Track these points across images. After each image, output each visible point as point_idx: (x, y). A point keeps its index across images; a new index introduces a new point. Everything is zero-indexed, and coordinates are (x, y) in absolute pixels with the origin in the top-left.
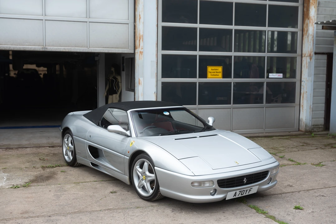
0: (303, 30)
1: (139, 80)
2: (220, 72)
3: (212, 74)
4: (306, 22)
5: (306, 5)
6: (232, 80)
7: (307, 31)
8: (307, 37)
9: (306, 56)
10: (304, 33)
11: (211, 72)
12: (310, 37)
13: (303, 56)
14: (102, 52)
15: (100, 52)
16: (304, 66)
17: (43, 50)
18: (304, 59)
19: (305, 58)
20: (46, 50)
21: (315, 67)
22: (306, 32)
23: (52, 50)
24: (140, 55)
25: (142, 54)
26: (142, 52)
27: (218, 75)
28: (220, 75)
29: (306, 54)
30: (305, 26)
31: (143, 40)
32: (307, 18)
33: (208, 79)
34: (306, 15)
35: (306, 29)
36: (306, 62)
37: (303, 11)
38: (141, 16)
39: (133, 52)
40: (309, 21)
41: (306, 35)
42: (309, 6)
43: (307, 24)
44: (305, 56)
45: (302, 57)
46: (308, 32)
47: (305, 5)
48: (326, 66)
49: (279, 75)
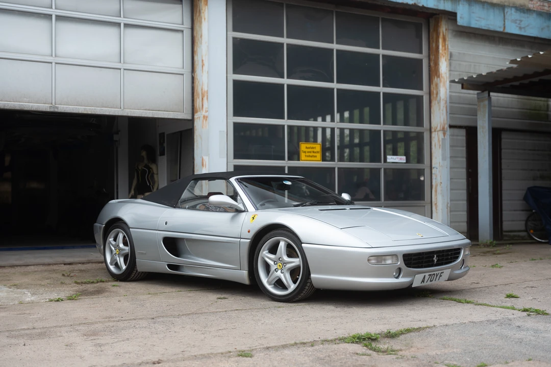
0: (430, 94)
1: (203, 160)
2: (318, 152)
3: (307, 154)
4: (434, 82)
5: (433, 57)
6: (336, 164)
7: (437, 94)
8: (437, 102)
9: (437, 130)
10: (432, 98)
11: (305, 152)
12: (442, 103)
13: (433, 130)
14: (143, 116)
15: (140, 116)
16: (435, 145)
17: (52, 110)
18: (433, 135)
19: (437, 133)
20: (56, 110)
21: (451, 146)
22: (435, 95)
23: (66, 111)
24: (203, 122)
25: (206, 120)
26: (207, 117)
27: (316, 156)
28: (319, 156)
29: (437, 128)
30: (434, 88)
31: (207, 99)
32: (436, 74)
33: (301, 162)
34: (434, 71)
35: (435, 92)
36: (439, 139)
37: (430, 66)
38: (204, 62)
39: (189, 117)
40: (438, 79)
41: (436, 100)
42: (438, 58)
43: (437, 85)
44: (435, 131)
45: (431, 132)
46: (438, 95)
47: (431, 57)
48: (465, 145)
49: (401, 159)
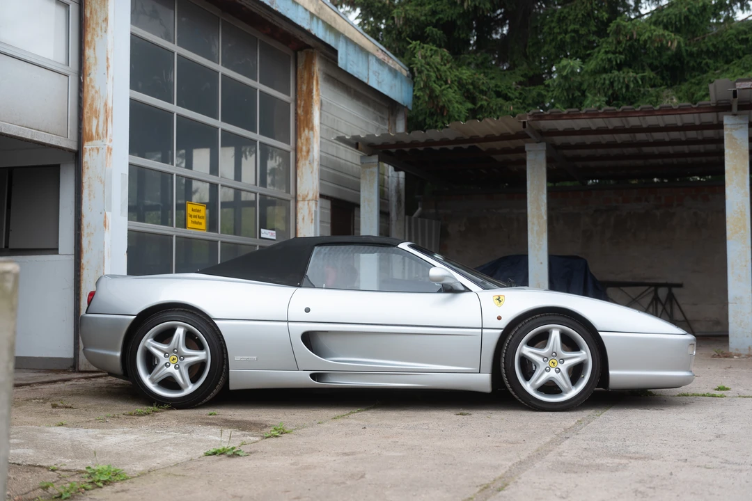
0: (296, 150)
1: (105, 217)
2: (203, 217)
3: (194, 219)
4: (303, 135)
5: (303, 103)
6: (219, 236)
7: (308, 152)
8: (307, 162)
9: (308, 199)
10: (299, 156)
11: (191, 216)
12: (316, 165)
13: (300, 199)
16: (303, 219)
18: (300, 205)
19: (306, 202)
21: (321, 221)
22: (304, 153)
24: (107, 156)
25: (110, 154)
26: (111, 149)
27: (200, 224)
28: (203, 226)
29: (307, 196)
30: (302, 143)
32: (308, 126)
33: (188, 229)
34: (304, 122)
35: (304, 149)
36: (310, 211)
37: (296, 113)
38: (110, 61)
40: (311, 132)
41: (305, 159)
42: (312, 105)
43: (308, 140)
44: (304, 200)
45: (296, 201)
46: (311, 154)
47: (299, 102)
48: (330, 221)
49: (272, 234)
